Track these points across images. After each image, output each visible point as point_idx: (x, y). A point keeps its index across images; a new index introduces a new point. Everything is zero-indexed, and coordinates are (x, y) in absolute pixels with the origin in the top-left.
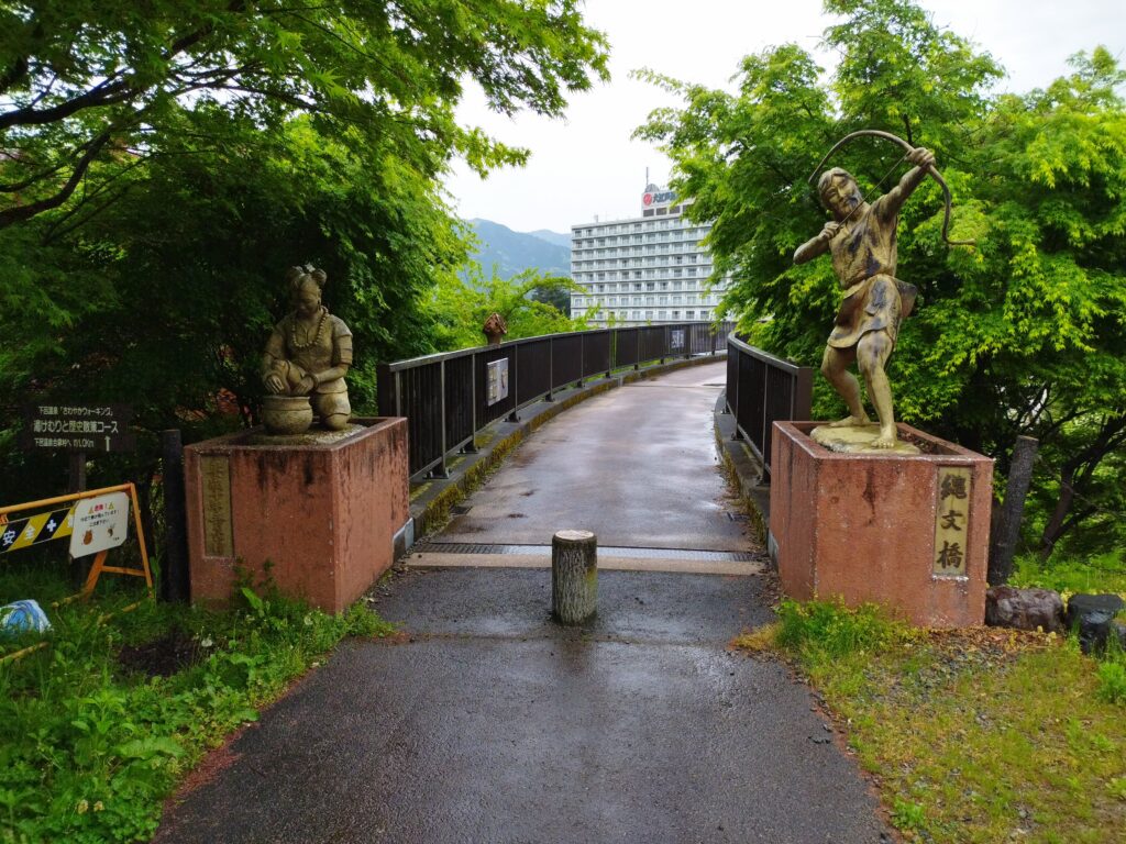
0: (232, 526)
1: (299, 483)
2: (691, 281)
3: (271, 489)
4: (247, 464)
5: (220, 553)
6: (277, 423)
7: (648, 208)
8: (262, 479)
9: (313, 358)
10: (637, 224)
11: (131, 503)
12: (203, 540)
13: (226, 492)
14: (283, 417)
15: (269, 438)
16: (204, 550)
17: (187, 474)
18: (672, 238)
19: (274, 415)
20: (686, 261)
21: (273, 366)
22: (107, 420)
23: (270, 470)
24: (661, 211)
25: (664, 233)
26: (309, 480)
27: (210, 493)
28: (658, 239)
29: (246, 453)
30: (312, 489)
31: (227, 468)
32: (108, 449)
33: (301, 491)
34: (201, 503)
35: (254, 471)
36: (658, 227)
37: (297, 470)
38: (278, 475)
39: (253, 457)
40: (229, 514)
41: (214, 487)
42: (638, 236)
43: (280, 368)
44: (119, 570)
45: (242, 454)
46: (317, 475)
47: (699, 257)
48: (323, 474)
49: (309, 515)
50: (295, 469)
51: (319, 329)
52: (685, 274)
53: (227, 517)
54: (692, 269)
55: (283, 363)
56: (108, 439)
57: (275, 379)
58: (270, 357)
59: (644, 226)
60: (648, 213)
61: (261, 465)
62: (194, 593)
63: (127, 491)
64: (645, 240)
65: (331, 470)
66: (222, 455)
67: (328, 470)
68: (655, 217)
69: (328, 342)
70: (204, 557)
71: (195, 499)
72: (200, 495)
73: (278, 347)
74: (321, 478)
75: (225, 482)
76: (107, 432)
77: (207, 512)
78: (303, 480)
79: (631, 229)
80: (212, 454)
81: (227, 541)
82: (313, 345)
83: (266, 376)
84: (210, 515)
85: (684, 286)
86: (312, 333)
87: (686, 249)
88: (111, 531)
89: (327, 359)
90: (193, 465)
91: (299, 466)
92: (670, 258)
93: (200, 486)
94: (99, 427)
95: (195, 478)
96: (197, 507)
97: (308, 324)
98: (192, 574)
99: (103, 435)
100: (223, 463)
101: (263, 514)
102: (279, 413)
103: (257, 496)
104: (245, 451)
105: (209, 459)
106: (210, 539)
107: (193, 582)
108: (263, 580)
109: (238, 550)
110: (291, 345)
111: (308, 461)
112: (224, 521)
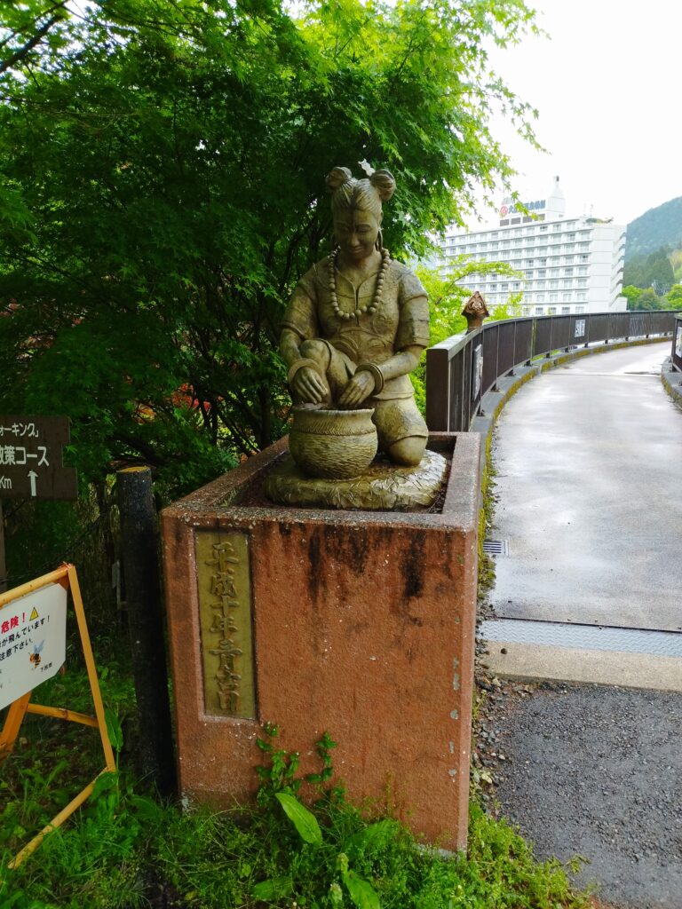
0: (255, 667)
1: (393, 595)
2: (540, 281)
3: (333, 600)
4: (287, 551)
5: (231, 710)
6: (325, 458)
7: (504, 219)
8: (315, 581)
9: (365, 337)
10: (495, 233)
11: (70, 605)
12: (200, 686)
13: (243, 601)
14: (335, 447)
15: (307, 485)
16: (201, 703)
17: (170, 564)
18: (524, 244)
19: (317, 444)
20: (537, 264)
21: (304, 351)
22: (31, 445)
23: (333, 566)
24: (516, 221)
25: (518, 240)
26: (414, 588)
27: (213, 600)
28: (513, 245)
29: (285, 530)
30: (419, 607)
31: (245, 557)
32: (34, 493)
33: (394, 610)
34: (195, 620)
35: (299, 565)
36: (512, 235)
37: (390, 567)
38: (349, 576)
39: (295, 538)
40: (249, 641)
41: (220, 590)
42: (494, 243)
43: (317, 355)
44: (55, 712)
45: (275, 531)
46: (432, 579)
47: (548, 260)
48: (444, 578)
49: (411, 657)
50: (384, 564)
51: (377, 285)
52: (536, 275)
53: (245, 648)
54: (542, 271)
55: (320, 345)
56: (33, 475)
57: (313, 374)
58: (293, 335)
59: (500, 234)
60: (504, 223)
61: (313, 555)
62: (185, 779)
63: (64, 581)
64: (501, 247)
65: (462, 570)
66: (234, 529)
67: (454, 570)
68: (510, 226)
69: (391, 309)
70: (202, 716)
71: (185, 613)
72: (194, 602)
73: (304, 319)
74: (440, 588)
75: (240, 580)
76: (32, 464)
77: (206, 636)
78: (401, 588)
79: (489, 237)
80: (219, 528)
81: (244, 690)
82: (369, 313)
83: (294, 369)
84: (212, 641)
85: (535, 287)
86: (366, 291)
87: (537, 253)
88: (36, 658)
89: (388, 338)
90: (180, 550)
91: (392, 559)
92: (523, 262)
93: (193, 587)
94: (18, 456)
95: (182, 572)
96: (189, 628)
97: (355, 275)
98: (182, 746)
99: (26, 469)
100: (239, 545)
101: (316, 647)
102: (328, 440)
103: (305, 614)
104: (282, 526)
105: (210, 539)
106: (212, 685)
107: (183, 760)
108: (314, 770)
109: (266, 710)
110: (327, 313)
111: (413, 551)
112: (237, 654)
